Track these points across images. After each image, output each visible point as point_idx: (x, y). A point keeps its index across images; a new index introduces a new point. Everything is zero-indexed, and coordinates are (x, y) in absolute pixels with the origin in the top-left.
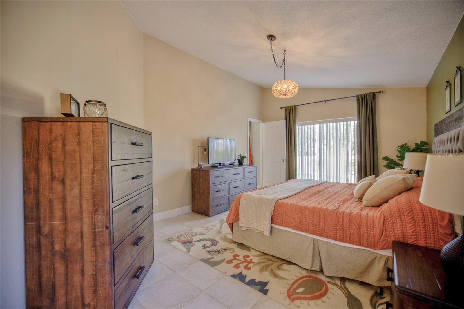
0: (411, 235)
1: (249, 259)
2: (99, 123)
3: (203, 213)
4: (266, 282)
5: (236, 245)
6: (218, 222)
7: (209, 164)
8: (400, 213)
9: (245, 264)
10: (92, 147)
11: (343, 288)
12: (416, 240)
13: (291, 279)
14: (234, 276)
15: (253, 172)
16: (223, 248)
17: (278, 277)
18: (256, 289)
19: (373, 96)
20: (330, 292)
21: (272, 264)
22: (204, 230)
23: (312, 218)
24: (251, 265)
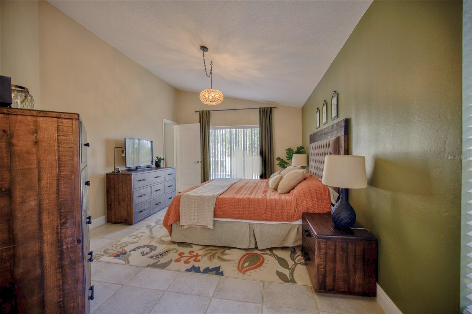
0: (311, 208)
1: (195, 254)
2: (67, 119)
3: (124, 222)
4: (218, 267)
5: (176, 244)
6: (144, 228)
7: (127, 167)
8: (305, 195)
9: (194, 258)
10: (56, 148)
11: (272, 255)
12: (314, 210)
13: (236, 259)
14: (187, 270)
15: (172, 174)
16: (164, 251)
17: (226, 260)
18: (212, 274)
19: (270, 110)
20: (266, 260)
21: (217, 252)
22: (134, 238)
23: (248, 206)
24: (199, 258)
